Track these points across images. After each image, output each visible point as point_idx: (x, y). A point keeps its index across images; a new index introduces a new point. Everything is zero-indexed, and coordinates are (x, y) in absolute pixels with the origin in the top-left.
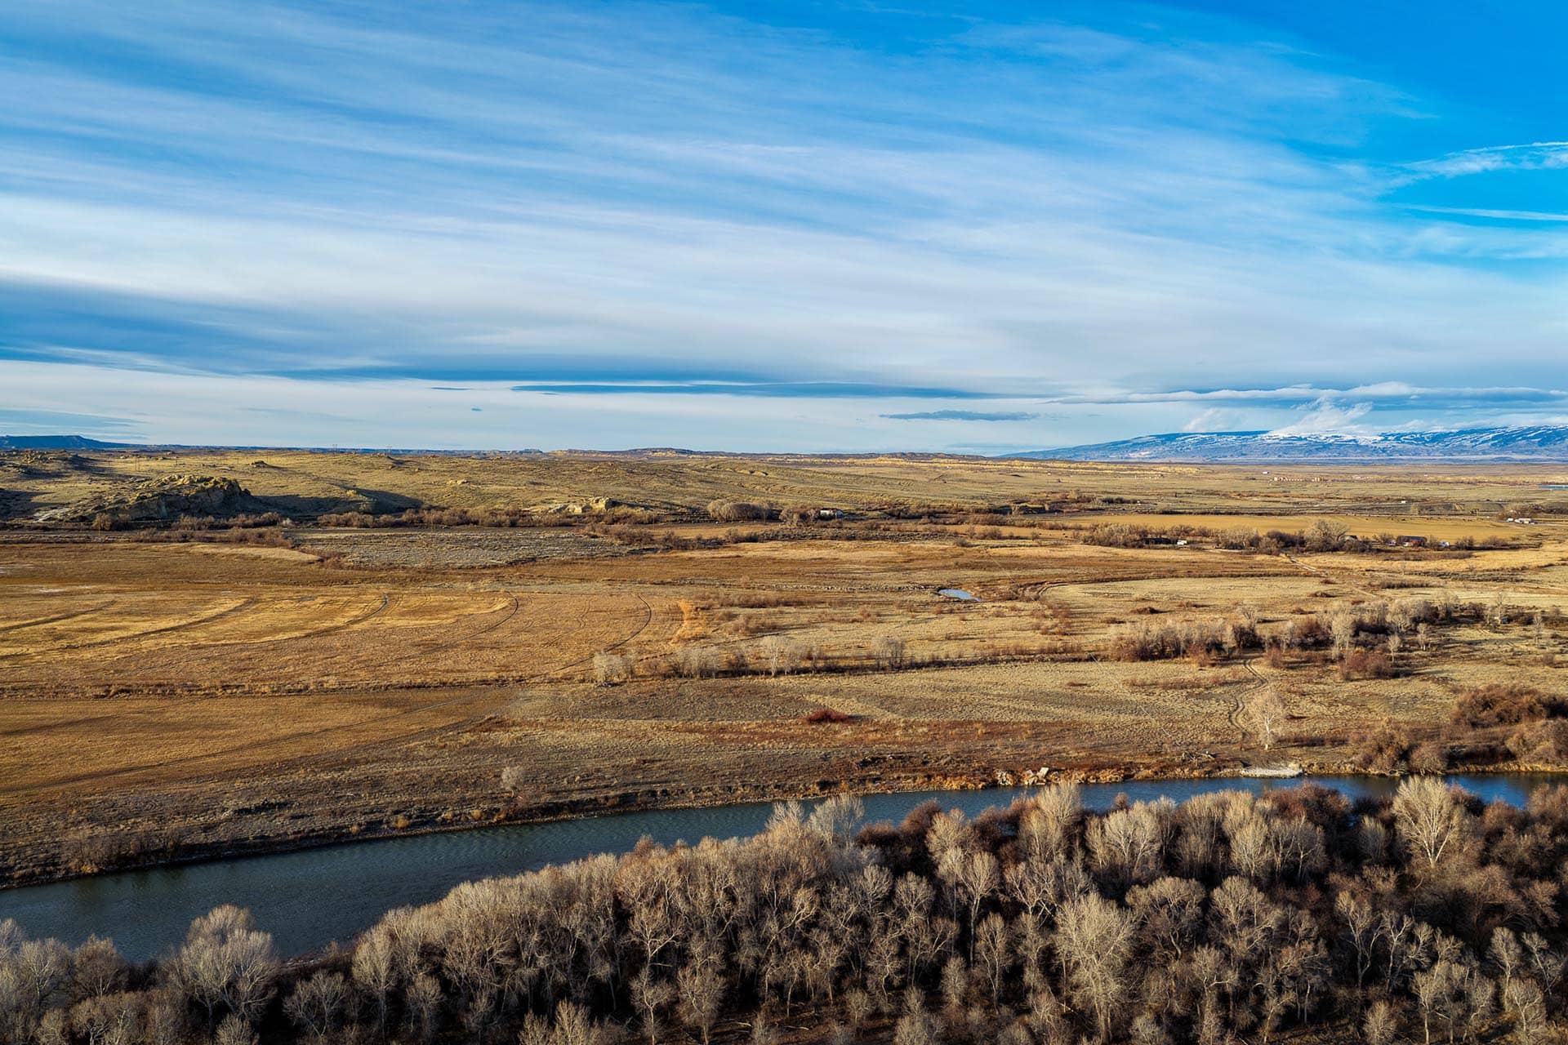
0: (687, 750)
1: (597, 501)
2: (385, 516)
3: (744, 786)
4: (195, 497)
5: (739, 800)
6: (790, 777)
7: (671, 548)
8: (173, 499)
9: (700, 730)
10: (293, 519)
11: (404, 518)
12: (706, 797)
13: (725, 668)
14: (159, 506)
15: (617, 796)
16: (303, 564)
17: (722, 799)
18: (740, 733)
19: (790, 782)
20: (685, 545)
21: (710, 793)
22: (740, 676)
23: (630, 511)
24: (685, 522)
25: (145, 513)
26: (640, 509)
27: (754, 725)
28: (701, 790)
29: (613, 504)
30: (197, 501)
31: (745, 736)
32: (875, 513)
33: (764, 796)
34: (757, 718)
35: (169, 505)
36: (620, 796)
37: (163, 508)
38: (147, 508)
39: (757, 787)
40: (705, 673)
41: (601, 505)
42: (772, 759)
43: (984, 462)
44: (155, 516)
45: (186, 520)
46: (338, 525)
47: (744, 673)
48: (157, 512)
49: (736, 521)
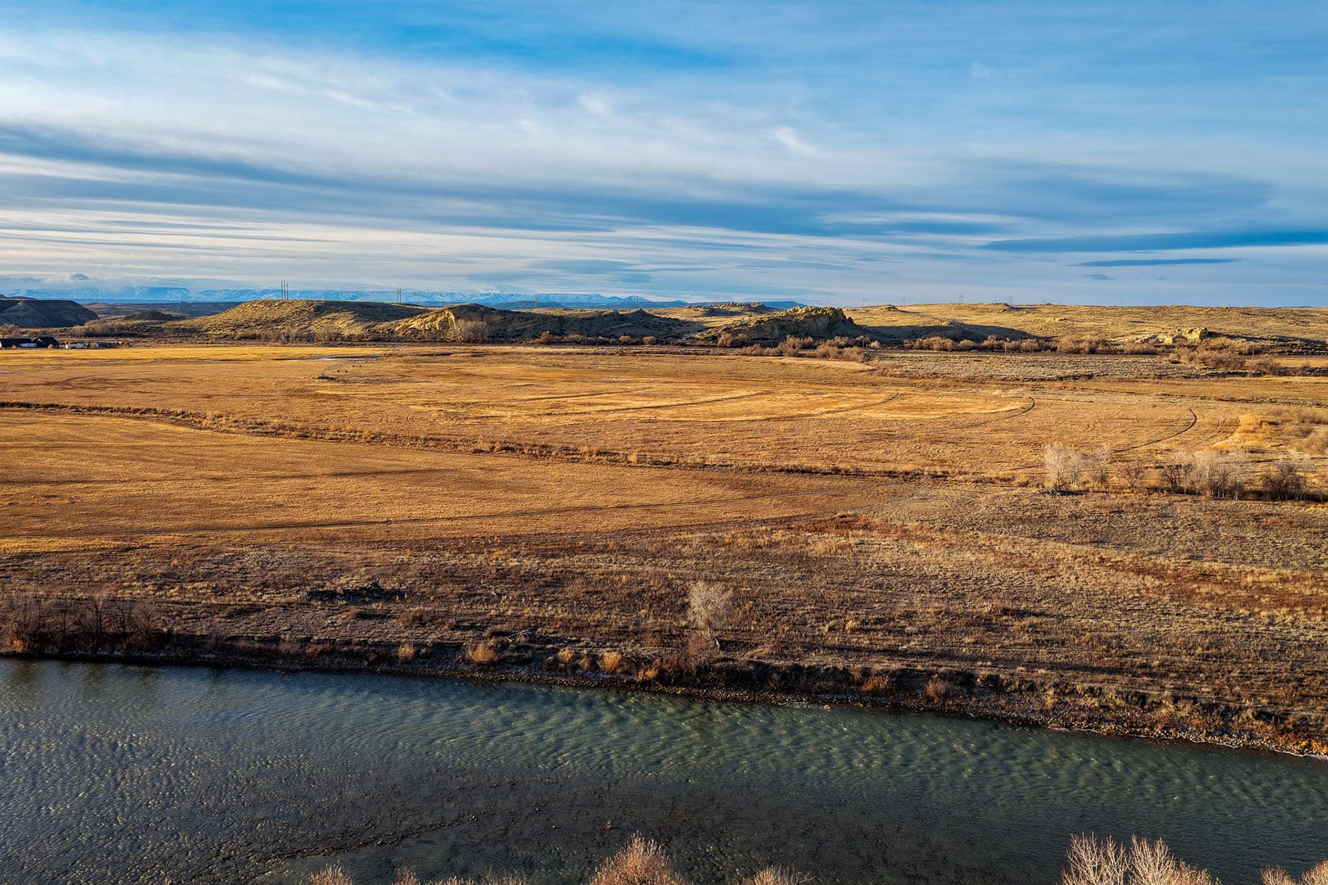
0: (1108, 602)
1: (1191, 332)
2: (965, 341)
3: (1176, 700)
4: (804, 322)
5: (1158, 730)
6: (1304, 698)
7: (1264, 373)
8: (784, 323)
9: (1159, 573)
10: (881, 343)
12: (1082, 709)
13: (1259, 485)
14: (773, 329)
15: (886, 672)
16: (855, 372)
17: (1118, 721)
18: (1237, 586)
19: (1299, 711)
20: (1284, 372)
21: (1092, 702)
22: (1284, 499)
23: (1228, 341)
25: (761, 335)
26: (1240, 340)
27: (1272, 576)
28: (1073, 692)
29: (1208, 334)
30: (804, 326)
31: (1243, 593)
33: (1224, 730)
34: (1285, 566)
35: (782, 328)
36: (892, 674)
37: (776, 330)
38: (763, 330)
39: (1209, 708)
40: (1221, 490)
41: (1195, 336)
42: (1281, 648)
44: (769, 337)
45: (791, 340)
46: (922, 348)
47: (1292, 498)
48: (771, 334)
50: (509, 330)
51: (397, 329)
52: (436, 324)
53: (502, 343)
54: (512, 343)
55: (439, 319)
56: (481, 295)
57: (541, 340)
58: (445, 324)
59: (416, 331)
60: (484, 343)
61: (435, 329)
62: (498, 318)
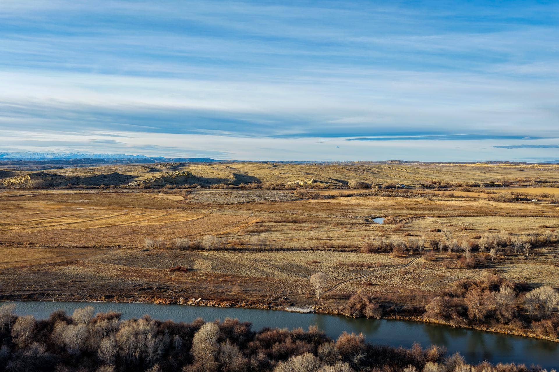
1: (309, 181)
4: (174, 178)
8: (167, 179)
11: (240, 186)
14: (162, 181)
24: (338, 188)
25: (157, 184)
26: (324, 184)
29: (315, 181)
30: (175, 180)
32: (418, 186)
37: (164, 182)
38: (157, 182)
41: (310, 182)
43: (522, 165)
44: (161, 184)
45: (168, 186)
49: (358, 188)
50: (55, 183)
51: (5, 183)
52: (22, 181)
53: (50, 189)
54: (54, 189)
55: (24, 179)
56: (68, 154)
57: (68, 187)
58: (26, 181)
59: (13, 184)
60: (42, 188)
61: (22, 183)
62: (50, 178)
